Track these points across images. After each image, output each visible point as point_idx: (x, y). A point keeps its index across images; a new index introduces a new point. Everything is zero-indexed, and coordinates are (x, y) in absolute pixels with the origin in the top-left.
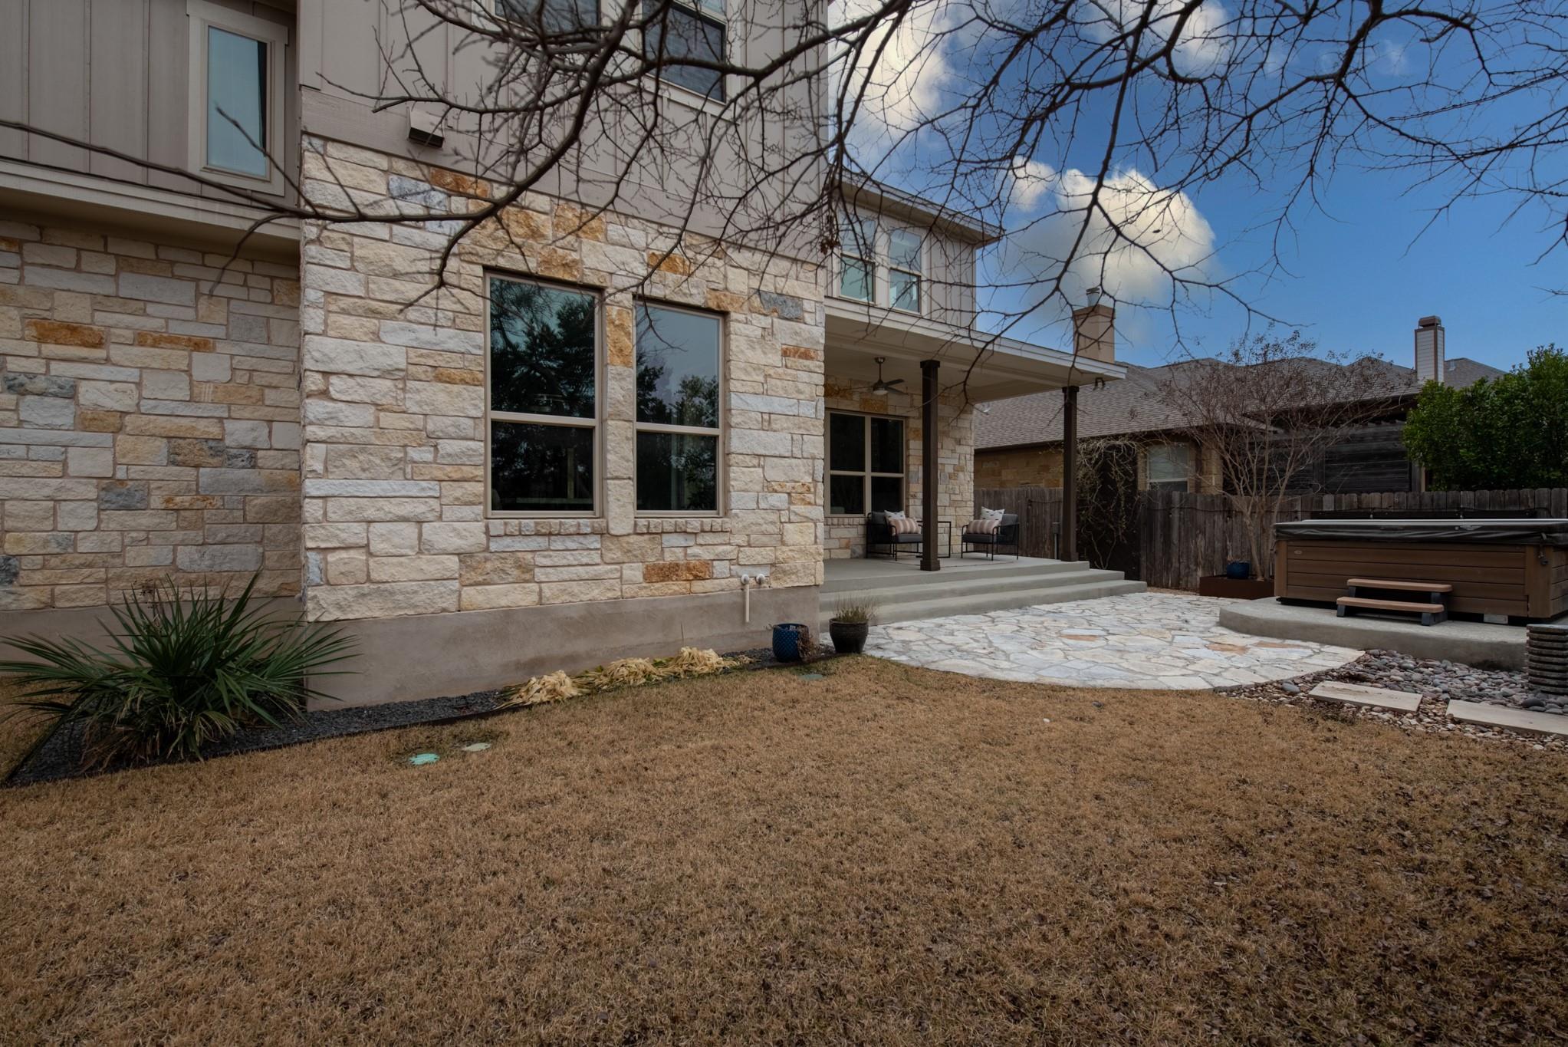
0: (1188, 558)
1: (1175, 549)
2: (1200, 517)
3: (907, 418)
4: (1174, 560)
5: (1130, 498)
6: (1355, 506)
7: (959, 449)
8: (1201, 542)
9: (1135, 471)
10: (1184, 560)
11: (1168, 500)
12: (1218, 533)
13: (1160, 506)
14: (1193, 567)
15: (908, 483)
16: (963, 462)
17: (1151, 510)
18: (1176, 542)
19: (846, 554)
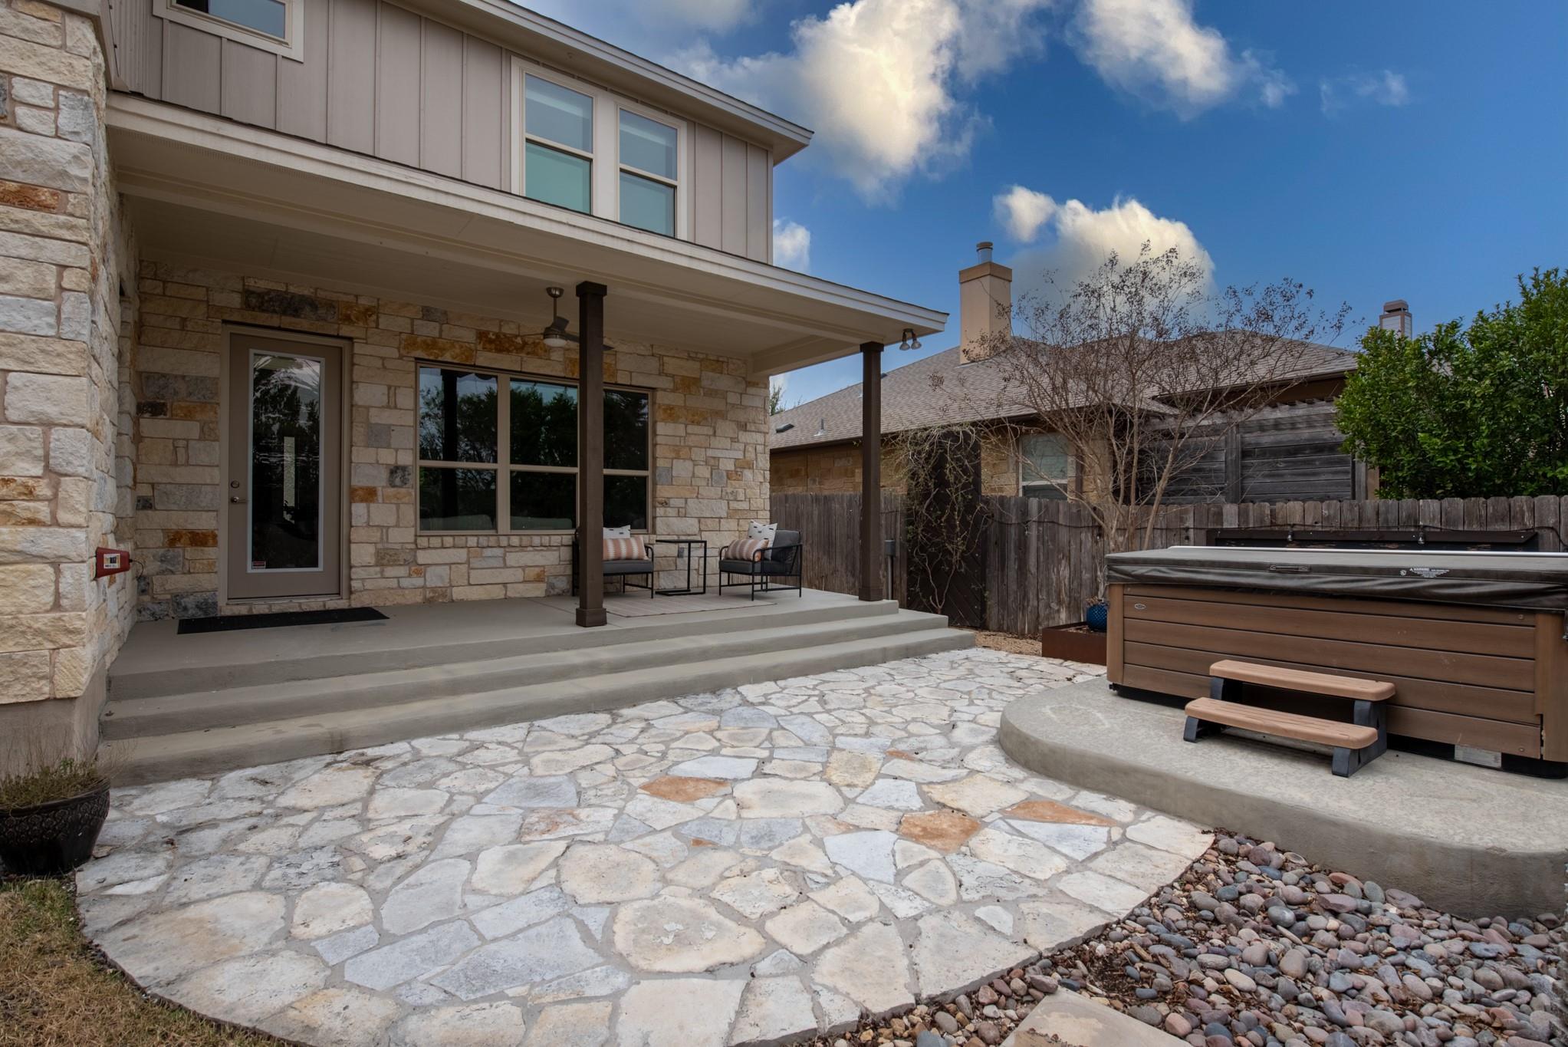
0: (1048, 594)
1: (1032, 580)
2: (1064, 535)
3: (654, 389)
4: (1031, 596)
5: (970, 507)
6: (1267, 521)
7: (744, 437)
8: (1065, 572)
9: (977, 469)
10: (1043, 596)
11: (1024, 511)
12: (1086, 560)
13: (1014, 519)
14: (1054, 606)
15: (655, 484)
16: (751, 455)
17: (1003, 525)
18: (1033, 570)
19: (538, 590)
